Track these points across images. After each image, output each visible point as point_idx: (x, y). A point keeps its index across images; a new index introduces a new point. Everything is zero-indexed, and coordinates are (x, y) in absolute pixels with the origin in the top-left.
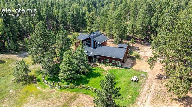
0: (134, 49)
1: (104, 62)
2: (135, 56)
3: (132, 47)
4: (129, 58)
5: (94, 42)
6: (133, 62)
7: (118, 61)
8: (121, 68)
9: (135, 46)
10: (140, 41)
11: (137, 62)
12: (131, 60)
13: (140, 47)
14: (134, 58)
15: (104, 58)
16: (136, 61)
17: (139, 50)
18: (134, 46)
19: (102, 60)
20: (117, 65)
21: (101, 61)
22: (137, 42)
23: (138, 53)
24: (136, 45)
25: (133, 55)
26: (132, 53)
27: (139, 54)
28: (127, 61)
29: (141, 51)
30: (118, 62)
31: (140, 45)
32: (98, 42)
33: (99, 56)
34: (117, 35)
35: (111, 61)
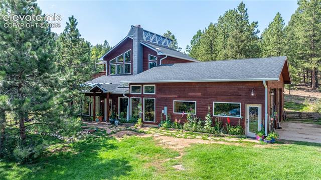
4: (293, 120)
8: (272, 142)
15: (172, 99)
19: (165, 111)
20: (243, 126)
21: (159, 113)
28: (291, 126)
30: (248, 107)
32: (157, 49)
35: (209, 108)
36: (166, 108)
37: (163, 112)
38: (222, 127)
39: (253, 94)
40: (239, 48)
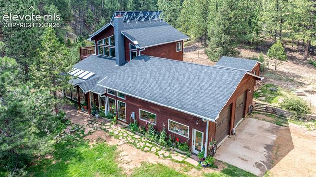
0: (280, 80)
1: (139, 123)
2: (284, 109)
3: (274, 72)
4: (259, 112)
5: (126, 41)
6: (273, 137)
7: (196, 127)
8: (208, 166)
9: (286, 71)
10: (302, 57)
11: (293, 135)
12: (268, 125)
13: (304, 75)
14: (282, 116)
15: (138, 108)
16: (289, 130)
17: (301, 84)
18: (279, 68)
19: (133, 115)
20: (189, 145)
21: (129, 116)
22: (292, 58)
23: (296, 98)
24: (287, 67)
25: (277, 103)
26: (274, 92)
27: (302, 102)
28: (248, 129)
29: (309, 88)
30: (194, 131)
31: (305, 68)
32: (135, 42)
33: (122, 95)
34: (219, 24)
35: (164, 125)
36: (133, 113)
37: (132, 116)
38: (174, 141)
39: (197, 123)
40: (225, 26)
